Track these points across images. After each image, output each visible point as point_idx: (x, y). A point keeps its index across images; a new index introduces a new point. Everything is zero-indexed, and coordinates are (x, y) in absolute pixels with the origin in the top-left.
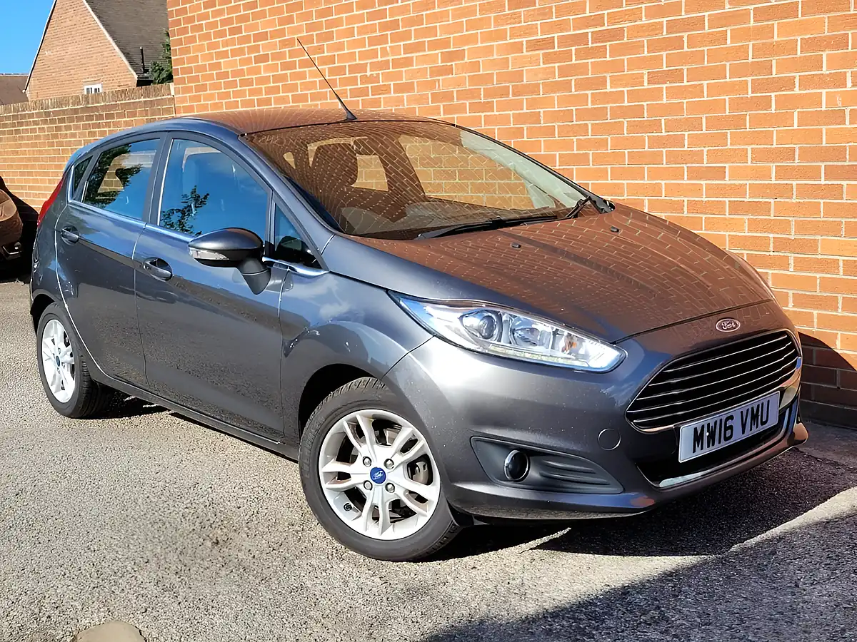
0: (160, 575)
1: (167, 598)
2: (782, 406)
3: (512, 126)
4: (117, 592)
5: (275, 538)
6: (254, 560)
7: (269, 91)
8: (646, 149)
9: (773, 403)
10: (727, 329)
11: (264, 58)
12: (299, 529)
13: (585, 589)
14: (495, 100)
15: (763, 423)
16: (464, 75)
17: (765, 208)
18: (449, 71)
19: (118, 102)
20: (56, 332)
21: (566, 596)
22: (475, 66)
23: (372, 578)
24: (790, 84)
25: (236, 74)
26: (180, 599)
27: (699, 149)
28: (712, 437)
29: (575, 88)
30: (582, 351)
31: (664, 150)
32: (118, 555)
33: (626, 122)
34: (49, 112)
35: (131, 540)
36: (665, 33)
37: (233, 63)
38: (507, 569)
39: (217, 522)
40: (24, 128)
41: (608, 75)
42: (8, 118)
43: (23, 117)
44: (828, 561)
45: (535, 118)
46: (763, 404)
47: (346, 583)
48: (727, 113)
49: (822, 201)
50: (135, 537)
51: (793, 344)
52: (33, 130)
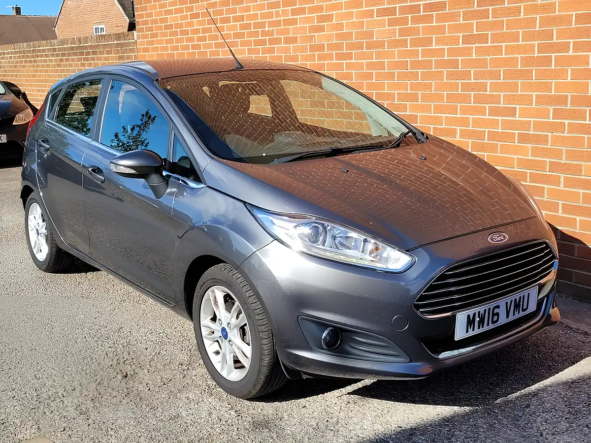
0: (81, 400)
1: (81, 420)
2: (540, 297)
3: (365, 71)
4: (47, 414)
5: (167, 375)
6: (148, 392)
7: (199, 39)
8: (460, 92)
9: (532, 296)
10: (497, 241)
11: (196, 16)
12: (186, 368)
13: (383, 430)
14: (353, 52)
15: (523, 310)
16: (332, 32)
17: (545, 140)
18: (322, 29)
19: (100, 43)
20: (37, 212)
21: (368, 434)
22: (340, 26)
23: (230, 412)
24: (565, 47)
25: (177, 26)
26: (90, 421)
27: (498, 93)
28: (482, 322)
29: (410, 45)
30: (385, 255)
31: (472, 93)
32: (54, 383)
33: (445, 72)
34: (56, 49)
35: (66, 372)
36: (476, 6)
37: (176, 19)
38: (328, 409)
39: (129, 360)
40: (39, 59)
41: (434, 36)
42: (29, 52)
43: (39, 51)
44: (568, 416)
45: (381, 65)
46: (524, 296)
47: (210, 414)
48: (519, 68)
49: (586, 136)
50: (70, 369)
51: (551, 250)
52: (45, 61)
